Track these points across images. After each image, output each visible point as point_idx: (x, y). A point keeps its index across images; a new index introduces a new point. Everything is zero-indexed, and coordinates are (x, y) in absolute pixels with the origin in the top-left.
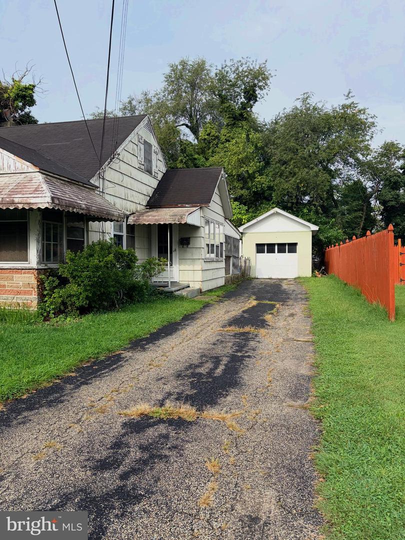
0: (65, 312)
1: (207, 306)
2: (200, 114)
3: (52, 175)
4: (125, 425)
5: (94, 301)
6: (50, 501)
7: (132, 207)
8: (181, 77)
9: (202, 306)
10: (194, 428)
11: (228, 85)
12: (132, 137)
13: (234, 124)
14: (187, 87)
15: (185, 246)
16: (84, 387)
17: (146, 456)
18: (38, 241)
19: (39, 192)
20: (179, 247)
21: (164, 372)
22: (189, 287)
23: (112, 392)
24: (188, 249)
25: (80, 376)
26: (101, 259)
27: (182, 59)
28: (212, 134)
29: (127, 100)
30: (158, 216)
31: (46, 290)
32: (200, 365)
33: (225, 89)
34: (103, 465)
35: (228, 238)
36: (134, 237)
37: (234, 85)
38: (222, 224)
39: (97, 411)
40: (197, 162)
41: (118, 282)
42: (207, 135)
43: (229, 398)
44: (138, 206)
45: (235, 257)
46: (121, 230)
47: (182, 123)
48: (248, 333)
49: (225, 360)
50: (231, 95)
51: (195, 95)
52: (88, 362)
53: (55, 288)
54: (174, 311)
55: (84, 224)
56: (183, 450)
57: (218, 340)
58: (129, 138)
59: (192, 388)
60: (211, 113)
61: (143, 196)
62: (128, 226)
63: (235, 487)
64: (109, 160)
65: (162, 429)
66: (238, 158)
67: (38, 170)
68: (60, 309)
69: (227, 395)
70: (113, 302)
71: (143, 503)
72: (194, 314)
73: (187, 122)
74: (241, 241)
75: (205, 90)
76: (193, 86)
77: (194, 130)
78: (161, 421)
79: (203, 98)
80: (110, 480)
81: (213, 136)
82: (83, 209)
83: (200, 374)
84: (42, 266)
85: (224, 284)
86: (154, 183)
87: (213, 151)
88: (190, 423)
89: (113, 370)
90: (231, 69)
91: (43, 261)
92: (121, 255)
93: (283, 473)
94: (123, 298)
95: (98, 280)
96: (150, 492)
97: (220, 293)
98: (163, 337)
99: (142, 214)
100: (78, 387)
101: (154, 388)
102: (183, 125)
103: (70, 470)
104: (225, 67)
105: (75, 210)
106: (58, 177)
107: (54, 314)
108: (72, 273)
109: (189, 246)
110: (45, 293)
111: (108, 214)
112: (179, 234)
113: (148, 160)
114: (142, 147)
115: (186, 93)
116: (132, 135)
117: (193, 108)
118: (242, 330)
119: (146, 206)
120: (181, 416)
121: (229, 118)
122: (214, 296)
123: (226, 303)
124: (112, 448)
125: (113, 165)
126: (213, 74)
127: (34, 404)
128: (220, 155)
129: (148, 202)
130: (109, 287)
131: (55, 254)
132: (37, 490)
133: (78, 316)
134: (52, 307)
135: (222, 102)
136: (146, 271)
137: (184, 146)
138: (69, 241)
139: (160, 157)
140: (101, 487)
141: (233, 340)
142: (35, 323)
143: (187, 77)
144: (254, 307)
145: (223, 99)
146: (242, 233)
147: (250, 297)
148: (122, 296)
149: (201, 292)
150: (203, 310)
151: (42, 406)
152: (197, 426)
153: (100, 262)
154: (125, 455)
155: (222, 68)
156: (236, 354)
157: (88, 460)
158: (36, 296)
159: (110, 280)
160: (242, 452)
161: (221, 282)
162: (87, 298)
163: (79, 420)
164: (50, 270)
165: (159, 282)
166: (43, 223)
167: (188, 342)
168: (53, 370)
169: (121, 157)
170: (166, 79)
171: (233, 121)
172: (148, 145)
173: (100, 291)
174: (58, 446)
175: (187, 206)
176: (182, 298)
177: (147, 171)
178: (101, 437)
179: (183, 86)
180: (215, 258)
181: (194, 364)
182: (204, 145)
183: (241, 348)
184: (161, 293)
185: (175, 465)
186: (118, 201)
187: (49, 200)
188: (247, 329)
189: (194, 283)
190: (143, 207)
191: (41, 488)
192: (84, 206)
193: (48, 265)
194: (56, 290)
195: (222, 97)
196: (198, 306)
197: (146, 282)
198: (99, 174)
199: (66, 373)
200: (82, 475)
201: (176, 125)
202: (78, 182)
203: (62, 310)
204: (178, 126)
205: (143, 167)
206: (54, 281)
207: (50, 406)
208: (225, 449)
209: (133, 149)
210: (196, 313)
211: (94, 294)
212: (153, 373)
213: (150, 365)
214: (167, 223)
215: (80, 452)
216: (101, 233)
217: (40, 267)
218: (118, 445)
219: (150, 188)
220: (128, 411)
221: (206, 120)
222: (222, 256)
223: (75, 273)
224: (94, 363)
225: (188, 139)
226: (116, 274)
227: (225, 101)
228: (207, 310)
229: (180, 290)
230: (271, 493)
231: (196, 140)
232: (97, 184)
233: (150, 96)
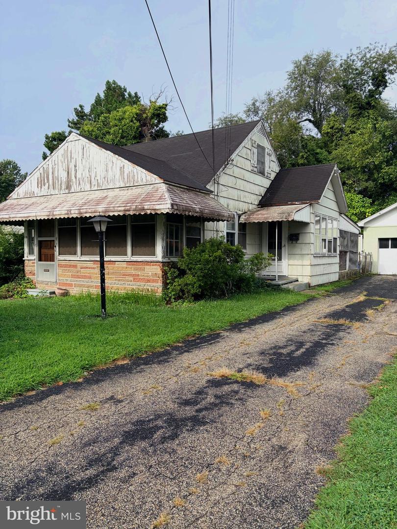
0: (183, 298)
1: (312, 299)
2: (324, 107)
3: (174, 184)
4: (209, 381)
5: (206, 290)
6: (148, 417)
7: (244, 207)
8: (305, 72)
9: (306, 299)
10: (260, 389)
11: (354, 74)
12: (246, 142)
13: (361, 113)
14: (311, 81)
15: (294, 242)
16: (186, 354)
17: (218, 401)
18: (163, 240)
19: (163, 200)
20: (288, 243)
21: (250, 349)
22: (297, 281)
23: (206, 359)
24: (297, 245)
25: (185, 346)
26: (211, 255)
27: (306, 54)
28: (335, 127)
29: (251, 103)
30: (267, 214)
31: (169, 279)
32: (285, 347)
33: (351, 79)
34: (187, 403)
35: (344, 233)
36: (246, 234)
37: (361, 73)
38: (336, 219)
39: (192, 371)
40: (319, 156)
41: (225, 273)
42: (331, 128)
43: (298, 373)
44: (250, 205)
45: (352, 252)
46: (233, 228)
47: (304, 118)
48: (342, 325)
49: (308, 345)
50: (357, 84)
51: (319, 88)
52: (194, 336)
53: (176, 277)
54: (276, 302)
55: (201, 224)
56: (246, 402)
57: (309, 329)
58: (243, 144)
59: (269, 363)
60: (335, 105)
61: (255, 197)
62: (240, 224)
63: (277, 428)
64: (224, 167)
65: (235, 387)
66: (362, 150)
67: (163, 181)
68: (179, 295)
69: (298, 371)
70: (223, 291)
71: (208, 427)
72: (296, 306)
73: (310, 117)
74: (362, 236)
75: (330, 83)
76: (317, 79)
77: (317, 124)
78: (237, 382)
79: (328, 90)
80: (189, 411)
81: (337, 129)
82: (197, 213)
83: (281, 354)
84: (166, 260)
85: (337, 279)
86: (267, 183)
87: (336, 144)
88: (259, 386)
89: (211, 344)
90: (358, 57)
91: (167, 255)
92: (229, 250)
93: (319, 426)
94: (232, 289)
95: (208, 272)
96: (213, 421)
97: (330, 288)
98: (260, 323)
99: (253, 213)
100: (181, 353)
101: (239, 360)
102: (305, 120)
103: (165, 402)
104: (351, 56)
105: (190, 214)
106: (179, 185)
107: (174, 299)
108: (188, 266)
109: (298, 242)
110: (168, 281)
111: (219, 215)
112: (289, 230)
113: (261, 162)
114: (255, 151)
115: (309, 87)
116: (246, 141)
117: (317, 102)
118: (336, 322)
119: (258, 205)
120: (253, 380)
121: (355, 108)
122: (322, 291)
123: (333, 297)
124: (195, 394)
125: (227, 171)
126: (337, 65)
127: (149, 361)
128: (344, 148)
129: (260, 201)
130: (218, 278)
131: (177, 250)
132: (142, 410)
133: (193, 301)
134: (173, 293)
135: (348, 93)
136: (253, 265)
137: (306, 142)
138: (188, 239)
139: (274, 158)
140: (182, 414)
141: (324, 330)
142: (159, 305)
143: (311, 71)
144: (360, 302)
145: (348, 89)
146: (362, 228)
147: (361, 292)
148: (231, 286)
149: (309, 287)
150: (306, 303)
151: (154, 363)
152: (263, 388)
153: (210, 256)
154: (203, 399)
155: (348, 57)
156: (321, 341)
157: (178, 398)
158: (161, 284)
159: (219, 272)
160: (292, 409)
161: (335, 277)
162: (200, 286)
163: (178, 375)
164: (172, 263)
165: (267, 275)
166: (167, 225)
167: (281, 329)
168: (165, 340)
169: (234, 163)
170: (289, 77)
171: (359, 111)
172: (261, 149)
173: (210, 281)
174: (160, 388)
175: (297, 203)
176: (288, 291)
177: (260, 173)
178: (190, 386)
179: (306, 81)
180: (327, 253)
181: (279, 346)
182: (327, 138)
183: (328, 336)
184: (269, 286)
185: (237, 409)
186: (231, 203)
187: (169, 206)
188: (341, 321)
189: (303, 278)
190: (255, 206)
191: (144, 409)
192: (198, 210)
193: (171, 259)
194: (176, 280)
195: (347, 88)
196: (301, 299)
197: (253, 275)
198: (214, 180)
199: (174, 342)
200: (171, 406)
201: (299, 121)
202: (196, 189)
203: (180, 296)
204: (301, 122)
205: (256, 170)
206: (175, 272)
207: (160, 364)
208: (279, 405)
209: (246, 154)
210: (298, 305)
211: (206, 283)
212: (242, 349)
213: (241, 343)
214: (275, 220)
215: (173, 393)
216: (215, 232)
217: (165, 261)
218: (200, 392)
219: (262, 188)
220: (214, 373)
221: (330, 113)
222: (335, 251)
223: (190, 266)
224: (198, 338)
225: (311, 133)
226: (224, 267)
227: (351, 91)
228: (310, 303)
229: (287, 284)
230: (303, 436)
231: (319, 134)
232: (212, 189)
233: (273, 95)
